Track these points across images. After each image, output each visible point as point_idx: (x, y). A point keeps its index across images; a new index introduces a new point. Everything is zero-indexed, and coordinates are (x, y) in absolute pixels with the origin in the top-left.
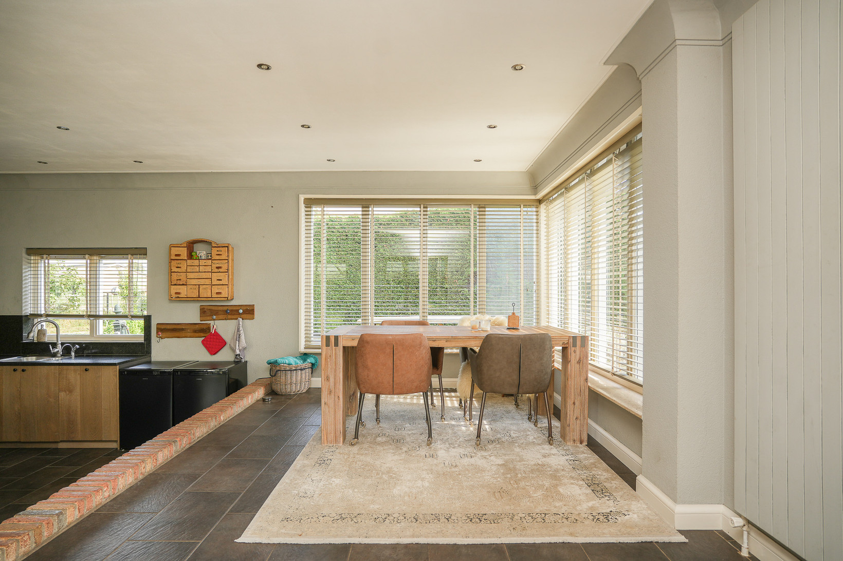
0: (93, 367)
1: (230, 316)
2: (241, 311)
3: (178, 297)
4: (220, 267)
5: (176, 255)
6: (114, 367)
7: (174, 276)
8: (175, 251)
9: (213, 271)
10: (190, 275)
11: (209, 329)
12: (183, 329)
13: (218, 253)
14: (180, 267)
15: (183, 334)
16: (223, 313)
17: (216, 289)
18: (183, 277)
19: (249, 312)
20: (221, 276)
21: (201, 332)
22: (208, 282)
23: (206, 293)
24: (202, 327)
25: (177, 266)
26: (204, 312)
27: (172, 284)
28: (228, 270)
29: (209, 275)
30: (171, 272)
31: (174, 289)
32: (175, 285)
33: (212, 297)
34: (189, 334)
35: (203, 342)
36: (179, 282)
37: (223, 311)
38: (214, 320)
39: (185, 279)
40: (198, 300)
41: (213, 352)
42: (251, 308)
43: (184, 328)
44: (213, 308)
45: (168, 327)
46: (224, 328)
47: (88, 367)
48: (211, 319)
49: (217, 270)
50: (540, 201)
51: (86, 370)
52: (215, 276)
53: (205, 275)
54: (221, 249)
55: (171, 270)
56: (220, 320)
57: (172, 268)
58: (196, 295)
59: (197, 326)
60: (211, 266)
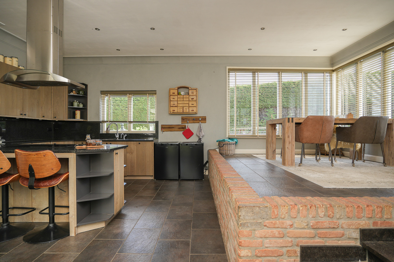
0: (142, 142)
1: (195, 122)
2: (200, 119)
3: (174, 112)
4: (193, 99)
5: (173, 93)
6: (152, 142)
7: (172, 103)
8: (172, 91)
9: (189, 100)
10: (179, 102)
11: (185, 127)
12: (173, 127)
13: (192, 92)
14: (175, 99)
15: (173, 129)
17: (191, 109)
18: (176, 103)
19: (204, 119)
20: (193, 102)
21: (182, 129)
22: (187, 105)
23: (186, 110)
24: (182, 126)
25: (173, 98)
26: (183, 119)
27: (171, 106)
28: (196, 100)
29: (188, 102)
30: (170, 101)
31: (172, 109)
32: (172, 107)
33: (189, 112)
34: (176, 130)
35: (183, 133)
36: (174, 106)
37: (192, 119)
38: (188, 123)
39: (177, 104)
40: (182, 114)
41: (188, 138)
42: (205, 118)
44: (188, 118)
45: (167, 126)
46: (193, 127)
47: (140, 142)
48: (186, 123)
49: (191, 100)
50: (333, 71)
51: (139, 144)
52: (190, 103)
53: (186, 102)
54: (193, 90)
55: (170, 100)
56: (190, 123)
57: (171, 99)
58: (182, 111)
59: (180, 126)
60: (189, 98)
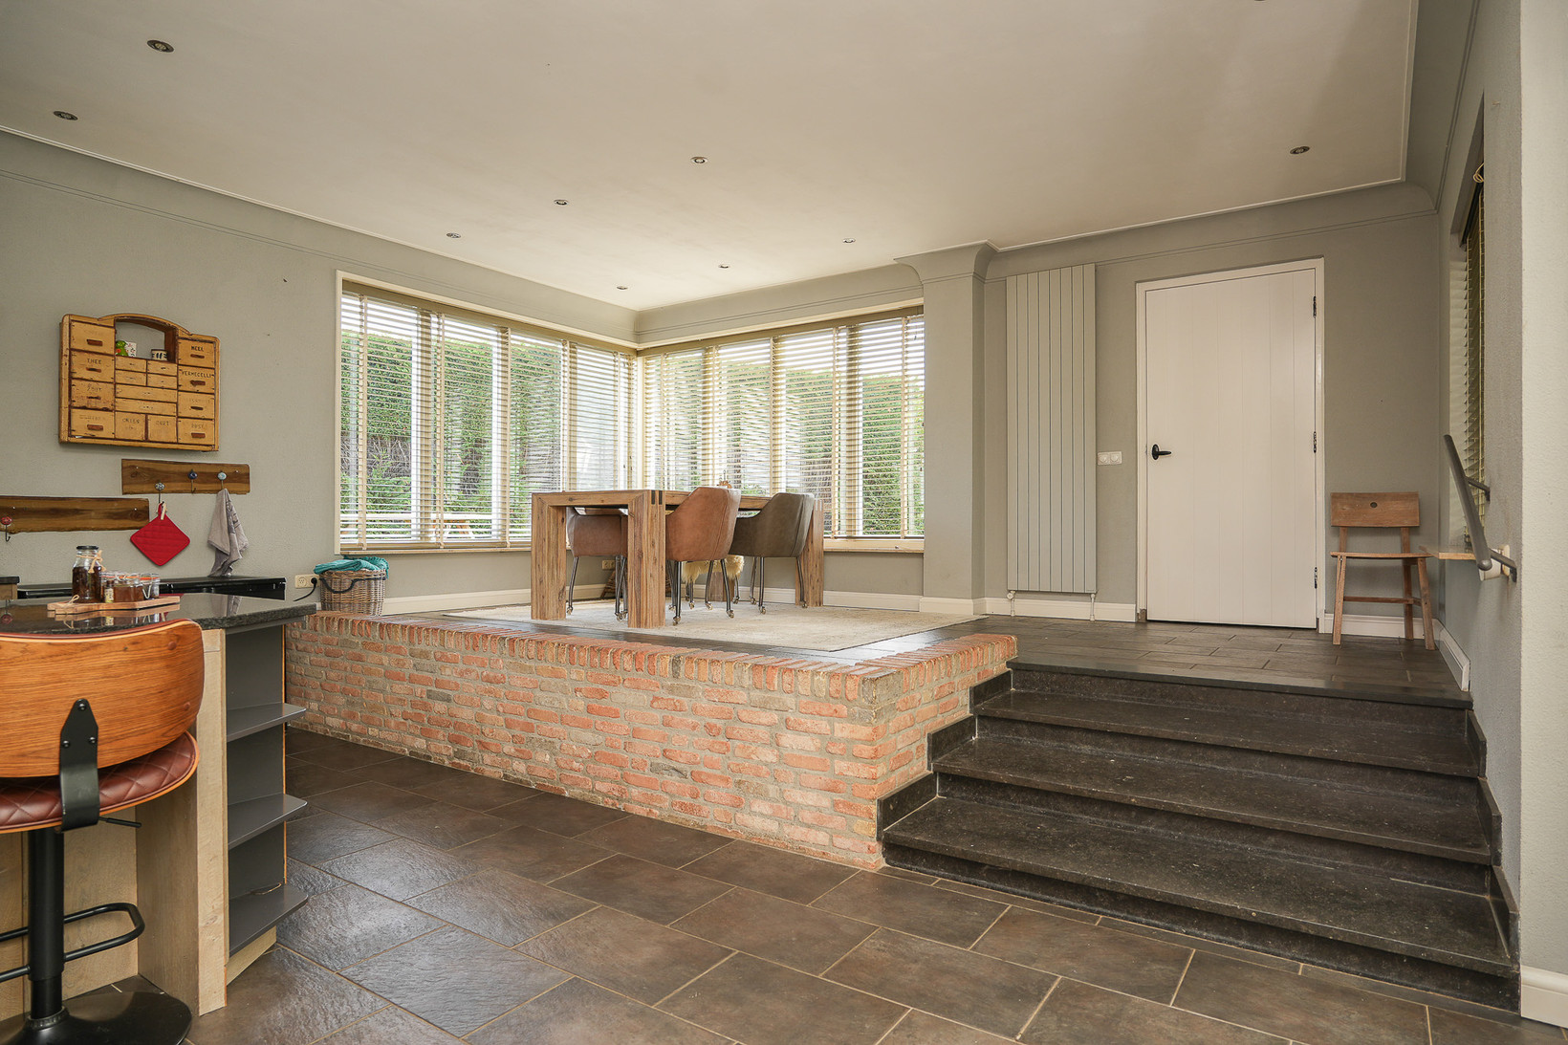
1: (196, 486)
2: (222, 476)
3: (93, 437)
4: (202, 383)
5: (88, 342)
7: (81, 389)
8: (82, 333)
9: (180, 388)
10: (122, 391)
11: (145, 512)
12: (76, 512)
13: (194, 352)
14: (99, 371)
15: (77, 522)
16: (180, 478)
17: (188, 428)
18: (106, 391)
19: (240, 478)
20: (201, 400)
21: (125, 518)
22: (170, 409)
23: (161, 432)
24: (130, 506)
25: (89, 365)
26: (132, 475)
27: (74, 404)
28: (214, 389)
29: (172, 396)
30: (71, 378)
31: (81, 421)
32: (84, 408)
33: (175, 443)
34: (94, 523)
35: (134, 540)
36: (93, 403)
37: (183, 474)
38: (159, 492)
39: (111, 398)
40: (141, 447)
41: (159, 558)
42: (243, 471)
43: (78, 507)
44: (158, 467)
45: (34, 505)
46: (188, 511)
48: (151, 490)
49: (191, 388)
50: (638, 353)
52: (187, 401)
53: (161, 395)
54: (200, 345)
55: (70, 373)
56: (173, 492)
57: (75, 368)
58: (140, 435)
59: (116, 504)
60: (177, 376)
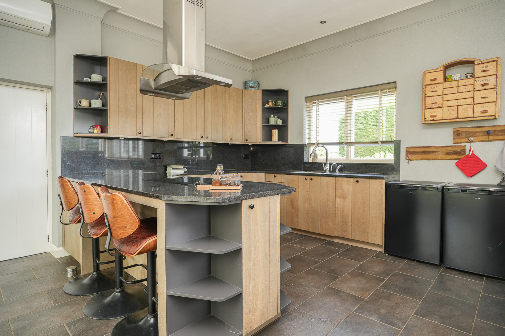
0: (363, 179)
1: (491, 138)
3: (434, 120)
4: (487, 84)
5: (432, 80)
6: (381, 180)
7: (429, 101)
8: (429, 77)
9: (475, 90)
10: (447, 97)
11: (464, 151)
12: (433, 152)
13: (483, 69)
14: (436, 91)
15: (432, 156)
16: (482, 134)
17: (478, 109)
18: (439, 100)
20: (486, 93)
21: (454, 155)
22: (470, 101)
23: (466, 112)
24: (456, 149)
25: (432, 90)
26: (457, 134)
27: (427, 108)
28: (496, 85)
29: (470, 94)
30: (425, 97)
31: (429, 113)
32: (430, 108)
33: (473, 117)
34: (440, 157)
35: (457, 164)
36: (434, 106)
37: (483, 132)
38: (471, 142)
39: (441, 102)
40: (455, 122)
41: (470, 175)
43: (434, 150)
44: (470, 130)
45: (418, 150)
46: (485, 150)
47: (358, 179)
48: (466, 141)
49: (481, 88)
51: (357, 182)
52: (478, 96)
53: (465, 95)
54: (487, 64)
55: (425, 95)
56: (478, 141)
57: (426, 93)
58: (454, 116)
59: (450, 148)
60: (474, 84)
